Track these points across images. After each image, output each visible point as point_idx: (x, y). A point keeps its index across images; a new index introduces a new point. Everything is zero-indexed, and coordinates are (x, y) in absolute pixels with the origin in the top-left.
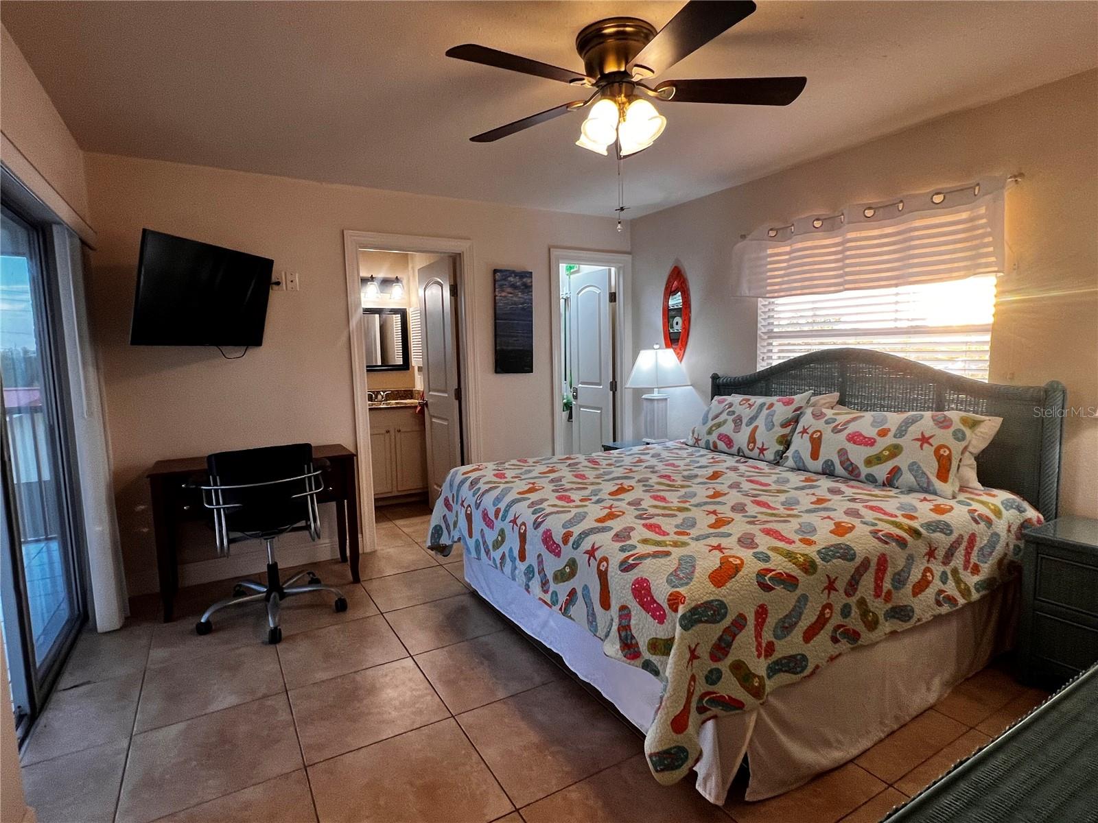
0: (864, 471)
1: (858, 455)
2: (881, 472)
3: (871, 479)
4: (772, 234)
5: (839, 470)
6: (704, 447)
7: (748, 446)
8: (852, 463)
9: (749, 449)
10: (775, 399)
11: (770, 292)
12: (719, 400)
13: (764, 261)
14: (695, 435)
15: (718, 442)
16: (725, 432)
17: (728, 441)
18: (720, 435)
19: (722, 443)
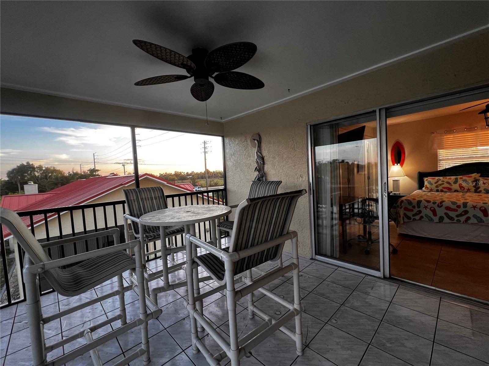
4: (446, 132)
7: (461, 189)
10: (461, 176)
11: (445, 148)
12: (431, 178)
13: (443, 140)
14: (430, 188)
15: (443, 189)
16: (445, 186)
17: (449, 189)
18: (443, 187)
19: (446, 189)
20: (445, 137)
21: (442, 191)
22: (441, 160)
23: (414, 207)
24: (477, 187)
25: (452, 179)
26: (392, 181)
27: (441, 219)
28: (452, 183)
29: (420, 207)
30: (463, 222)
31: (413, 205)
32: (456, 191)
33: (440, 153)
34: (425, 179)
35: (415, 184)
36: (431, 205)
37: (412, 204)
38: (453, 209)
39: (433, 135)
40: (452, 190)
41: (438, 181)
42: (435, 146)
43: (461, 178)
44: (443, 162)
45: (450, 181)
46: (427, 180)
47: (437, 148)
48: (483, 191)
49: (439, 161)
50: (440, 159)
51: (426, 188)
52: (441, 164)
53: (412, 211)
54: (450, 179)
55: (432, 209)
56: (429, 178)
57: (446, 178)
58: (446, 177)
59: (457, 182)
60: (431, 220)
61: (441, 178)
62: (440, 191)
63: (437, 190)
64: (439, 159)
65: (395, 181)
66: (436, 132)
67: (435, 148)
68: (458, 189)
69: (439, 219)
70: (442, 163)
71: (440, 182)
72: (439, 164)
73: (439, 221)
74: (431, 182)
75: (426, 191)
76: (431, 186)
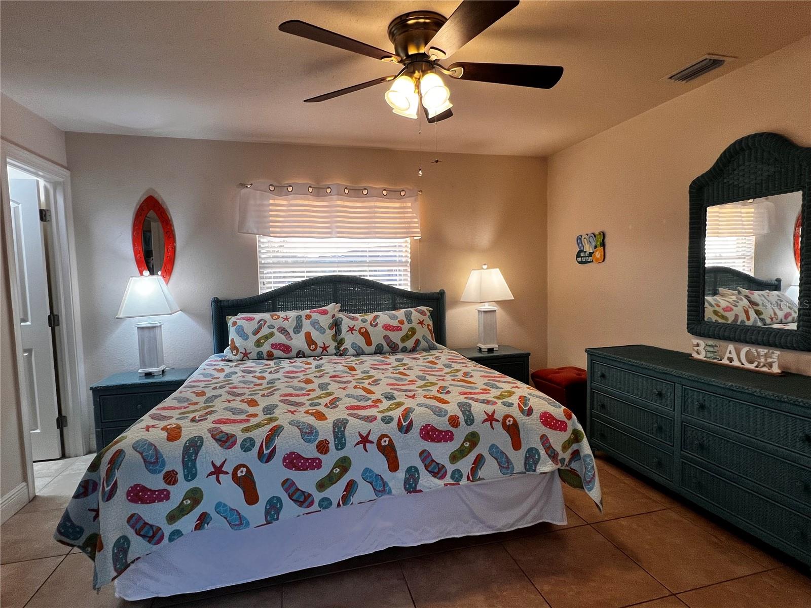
0: (401, 345)
1: (396, 337)
2: (410, 344)
3: (404, 350)
4: (272, 188)
5: (386, 348)
6: (256, 358)
7: (310, 349)
8: (394, 343)
9: (311, 350)
10: (307, 312)
11: (273, 232)
12: (243, 318)
13: (267, 208)
14: (242, 350)
15: (273, 351)
16: (278, 342)
17: (286, 349)
18: (272, 345)
19: (279, 351)
20: (271, 201)
21: (270, 356)
22: (265, 266)
23: (171, 478)
24: (339, 338)
25: (290, 320)
26: (136, 331)
27: (273, 509)
28: (291, 331)
29: (194, 476)
30: (339, 505)
31: (168, 468)
32: (300, 354)
33: (262, 246)
34: (231, 320)
35: (207, 337)
36: (234, 456)
37: (164, 464)
38: (308, 459)
39: (244, 191)
40: (291, 351)
41: (260, 328)
42: (251, 224)
43: (308, 317)
44: (269, 270)
45: (286, 324)
46: (235, 323)
47: (255, 231)
48: (351, 351)
49: (260, 268)
50: (263, 262)
51: (232, 350)
52: (266, 278)
53: (163, 496)
54: (286, 319)
55: (239, 474)
56: (240, 315)
57: (279, 317)
58: (278, 313)
59: (301, 327)
60: (238, 521)
61: (266, 316)
62: (265, 356)
63: (258, 353)
64: (260, 263)
65: (146, 331)
66: (252, 184)
67: (250, 231)
68: (303, 346)
69: (267, 513)
70: (268, 273)
71: (265, 331)
72: (262, 278)
73: (266, 518)
74: (243, 330)
75: (234, 358)
76: (244, 343)
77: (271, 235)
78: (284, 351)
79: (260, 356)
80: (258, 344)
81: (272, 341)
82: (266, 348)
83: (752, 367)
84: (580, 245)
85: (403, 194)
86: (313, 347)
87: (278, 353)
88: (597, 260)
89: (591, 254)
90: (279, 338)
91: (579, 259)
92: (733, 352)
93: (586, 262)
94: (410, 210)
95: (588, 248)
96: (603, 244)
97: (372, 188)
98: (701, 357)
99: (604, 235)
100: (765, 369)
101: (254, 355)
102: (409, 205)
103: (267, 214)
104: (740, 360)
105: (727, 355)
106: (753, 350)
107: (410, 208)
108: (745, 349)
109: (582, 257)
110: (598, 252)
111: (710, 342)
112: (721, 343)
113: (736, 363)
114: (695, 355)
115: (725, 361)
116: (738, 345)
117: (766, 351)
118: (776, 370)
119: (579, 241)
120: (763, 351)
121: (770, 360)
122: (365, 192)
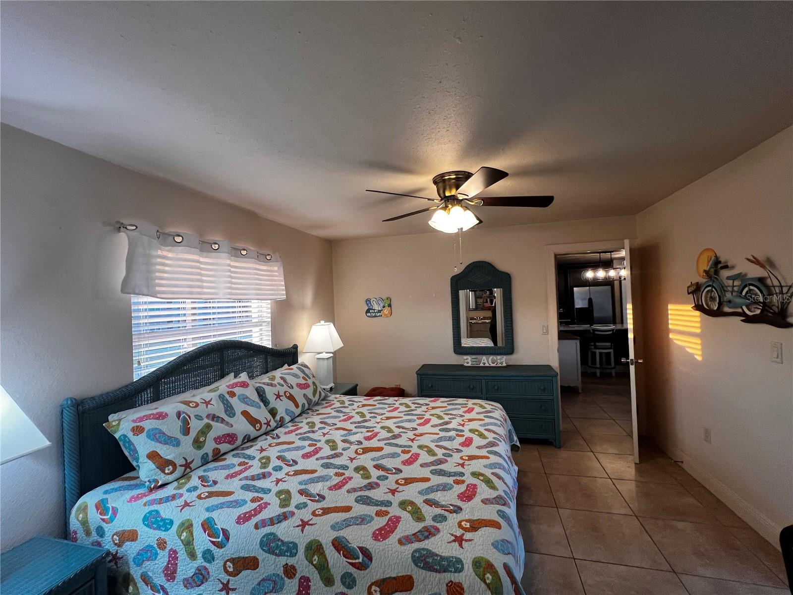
6: (202, 464)
7: (255, 428)
9: (258, 429)
11: (159, 293)
14: (180, 461)
15: (219, 446)
16: (220, 433)
17: (230, 438)
18: (215, 440)
19: (224, 444)
21: (217, 455)
24: (268, 409)
28: (224, 416)
32: (247, 438)
40: (236, 438)
42: (139, 281)
45: (212, 409)
51: (161, 468)
54: (207, 403)
59: (232, 408)
62: (211, 457)
63: (202, 457)
67: (137, 291)
68: (247, 428)
71: (196, 425)
74: (164, 434)
75: (170, 478)
76: (178, 450)
77: (158, 296)
78: (229, 443)
79: (205, 461)
80: (198, 444)
81: (212, 435)
82: (209, 447)
83: (494, 365)
84: (369, 305)
85: (268, 257)
86: (258, 427)
87: (224, 447)
88: (386, 315)
89: (379, 311)
90: (219, 429)
91: (369, 314)
92: (485, 359)
93: (375, 316)
94: (277, 274)
95: (377, 307)
96: (390, 305)
97: (250, 250)
98: (469, 365)
99: (389, 299)
100: (500, 365)
101: (198, 462)
102: (276, 268)
103: (153, 268)
104: (488, 363)
105: (482, 362)
106: (495, 358)
107: (276, 271)
108: (491, 357)
109: (371, 313)
110: (386, 310)
111: (474, 357)
112: (479, 357)
113: (487, 365)
114: (466, 364)
115: (482, 365)
116: (488, 356)
117: (500, 357)
118: (504, 365)
119: (368, 302)
120: (499, 357)
121: (502, 361)
122: (244, 253)
